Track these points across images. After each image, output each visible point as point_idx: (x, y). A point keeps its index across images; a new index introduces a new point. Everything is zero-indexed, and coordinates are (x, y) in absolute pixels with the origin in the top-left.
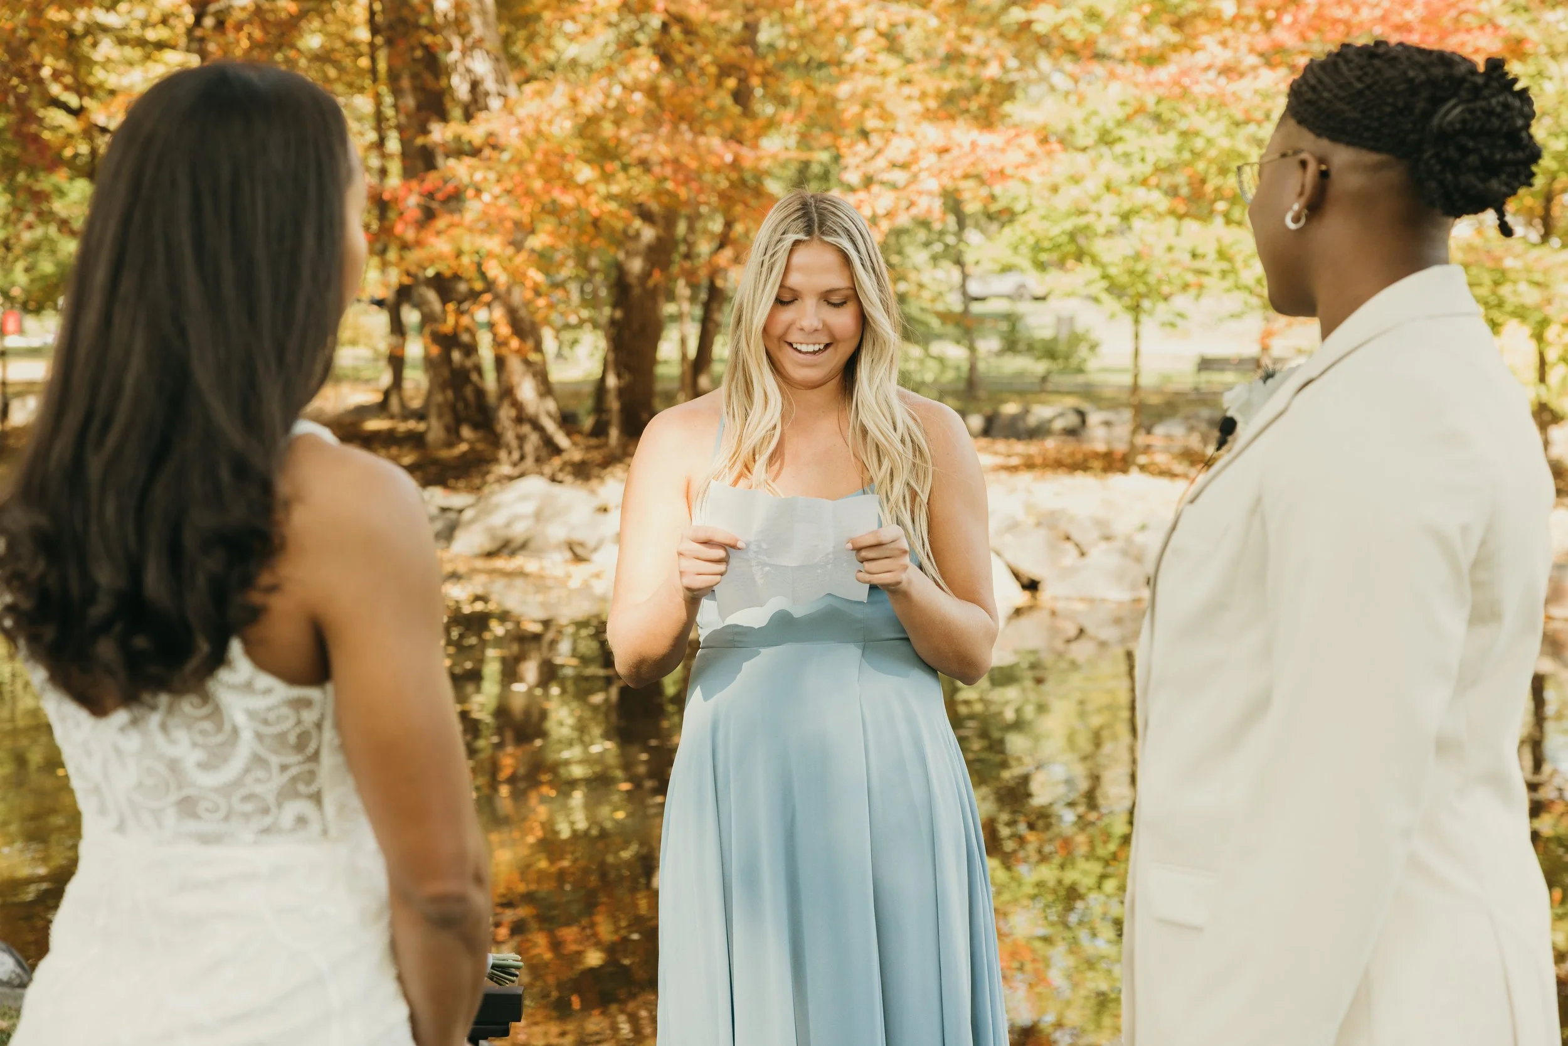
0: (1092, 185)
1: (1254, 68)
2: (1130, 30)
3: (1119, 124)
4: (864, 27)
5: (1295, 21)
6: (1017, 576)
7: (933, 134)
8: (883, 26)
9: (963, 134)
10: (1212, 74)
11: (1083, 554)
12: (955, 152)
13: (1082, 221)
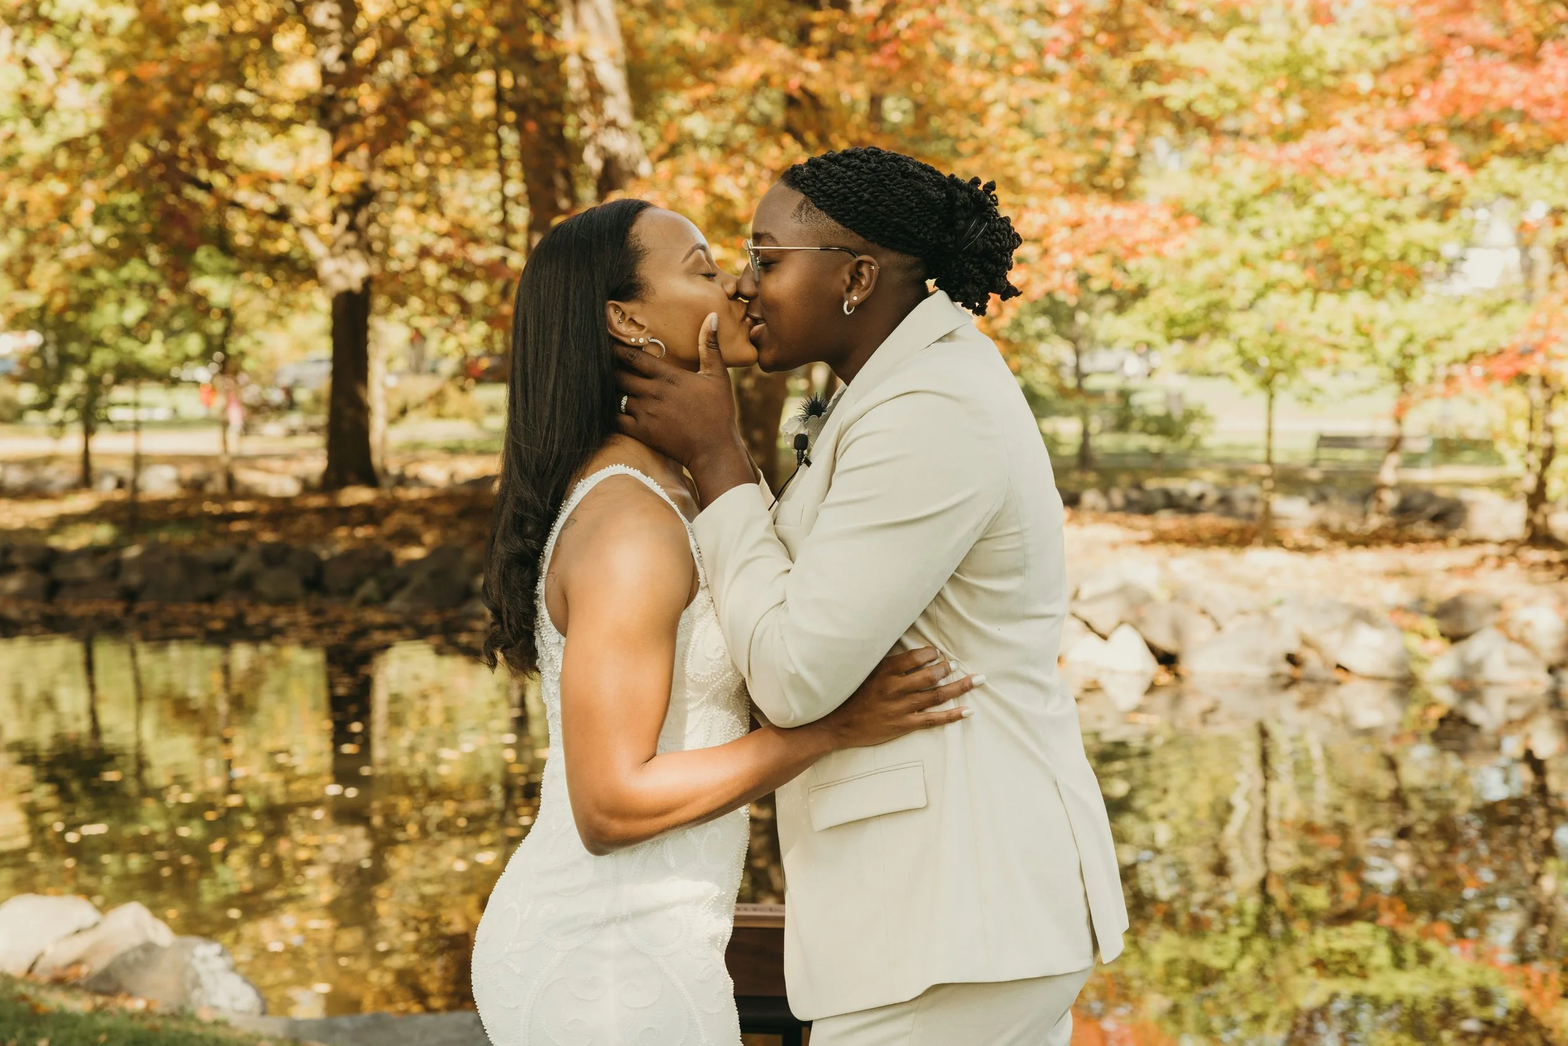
0: (1226, 260)
1: (1390, 144)
2: (1262, 107)
3: (1257, 197)
4: (995, 102)
5: (1434, 97)
6: (1152, 649)
7: (1064, 208)
8: (1014, 101)
9: (1096, 208)
10: (1346, 151)
11: (1219, 628)
12: (1088, 228)
13: (1215, 296)
